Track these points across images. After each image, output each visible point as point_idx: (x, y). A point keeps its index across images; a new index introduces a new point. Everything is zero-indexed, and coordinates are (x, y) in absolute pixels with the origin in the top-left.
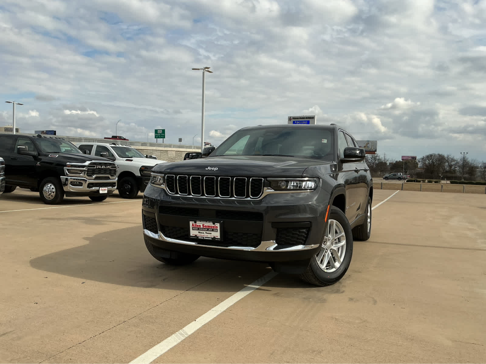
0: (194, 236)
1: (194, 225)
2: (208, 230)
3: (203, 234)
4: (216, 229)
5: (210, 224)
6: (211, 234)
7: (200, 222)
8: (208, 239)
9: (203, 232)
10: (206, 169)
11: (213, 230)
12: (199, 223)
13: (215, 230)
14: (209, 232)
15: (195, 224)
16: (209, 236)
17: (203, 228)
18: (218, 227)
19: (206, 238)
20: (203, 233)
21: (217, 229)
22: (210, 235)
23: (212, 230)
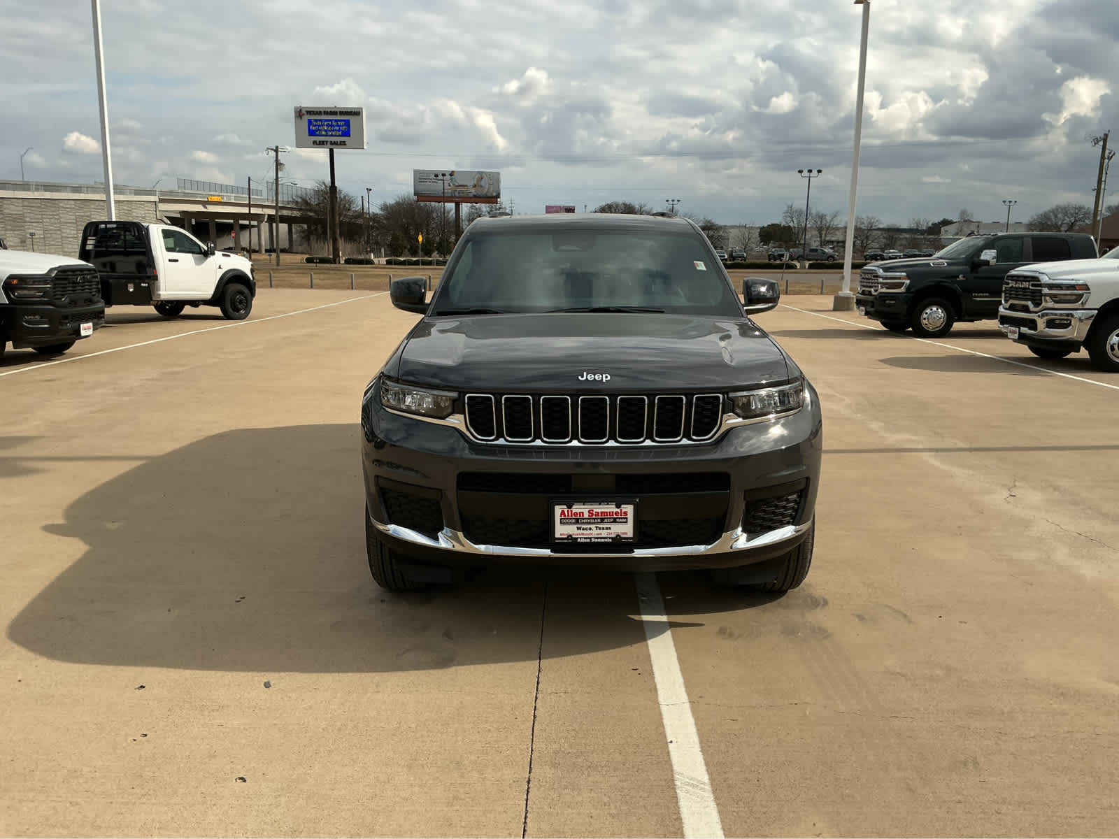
0: (565, 536)
1: (567, 514)
2: (602, 521)
3: (589, 532)
4: (624, 518)
5: (611, 508)
6: (610, 528)
7: (584, 505)
8: (603, 540)
9: (588, 527)
10: (580, 378)
11: (615, 521)
12: (581, 509)
13: (621, 520)
14: (605, 526)
15: (568, 511)
16: (604, 533)
17: (589, 519)
18: (628, 513)
19: (596, 540)
20: (590, 529)
21: (626, 518)
22: (608, 531)
23: (612, 520)
